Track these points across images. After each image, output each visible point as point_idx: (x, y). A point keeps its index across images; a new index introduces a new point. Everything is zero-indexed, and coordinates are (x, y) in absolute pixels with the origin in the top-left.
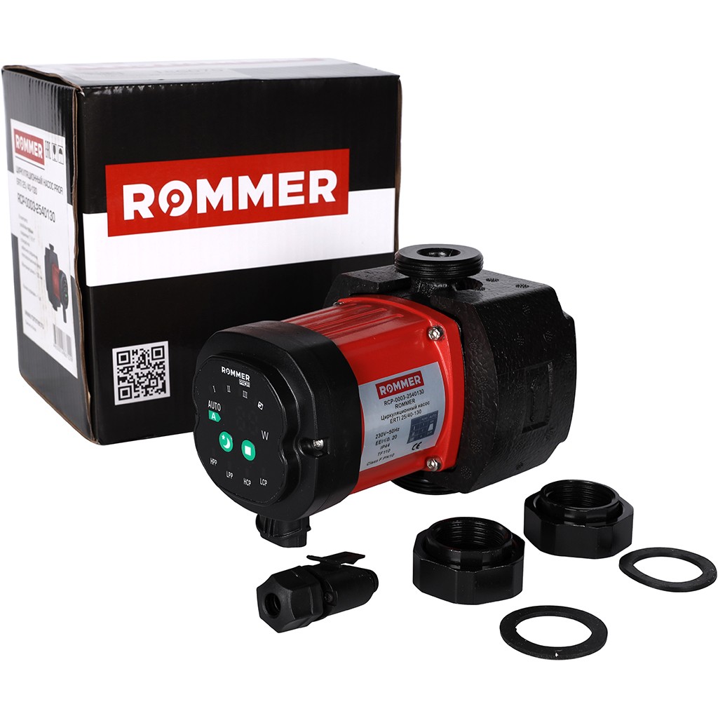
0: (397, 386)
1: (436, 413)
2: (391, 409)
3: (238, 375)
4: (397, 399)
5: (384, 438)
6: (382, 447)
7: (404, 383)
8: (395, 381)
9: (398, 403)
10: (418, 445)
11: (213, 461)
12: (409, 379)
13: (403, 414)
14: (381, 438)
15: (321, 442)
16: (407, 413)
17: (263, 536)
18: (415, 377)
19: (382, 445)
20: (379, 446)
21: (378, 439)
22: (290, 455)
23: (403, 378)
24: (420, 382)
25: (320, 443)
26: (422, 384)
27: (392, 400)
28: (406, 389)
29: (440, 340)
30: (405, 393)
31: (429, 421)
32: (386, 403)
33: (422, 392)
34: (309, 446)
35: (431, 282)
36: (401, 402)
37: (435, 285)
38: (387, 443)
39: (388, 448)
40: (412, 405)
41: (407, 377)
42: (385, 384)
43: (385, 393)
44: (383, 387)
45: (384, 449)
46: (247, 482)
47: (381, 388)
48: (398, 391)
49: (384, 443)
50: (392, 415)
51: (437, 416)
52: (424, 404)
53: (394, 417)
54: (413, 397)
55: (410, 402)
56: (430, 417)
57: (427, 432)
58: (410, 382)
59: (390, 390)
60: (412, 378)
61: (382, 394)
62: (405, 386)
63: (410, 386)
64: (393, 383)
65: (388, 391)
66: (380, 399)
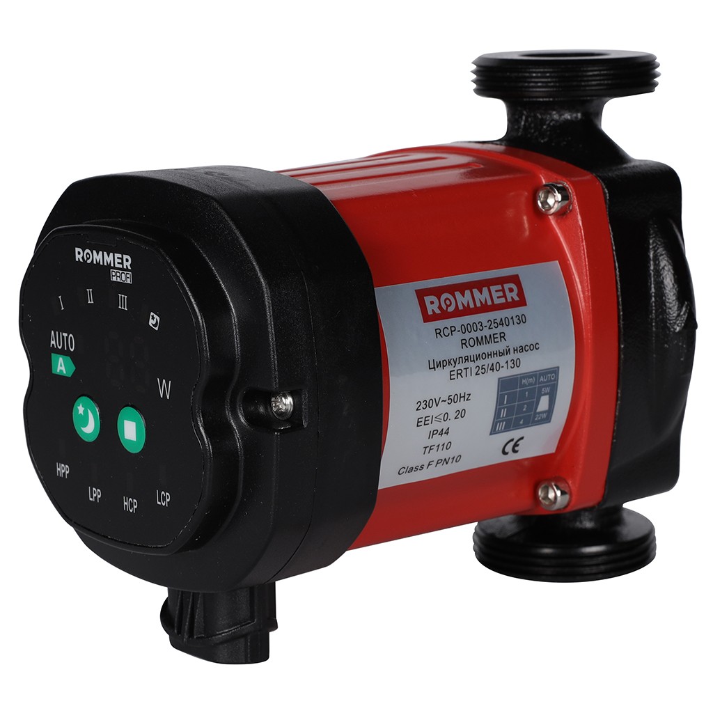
0: (464, 299)
1: (555, 371)
2: (451, 348)
3: (109, 259)
4: (465, 329)
5: (435, 411)
6: (432, 434)
7: (482, 297)
8: (462, 288)
9: (467, 336)
10: (516, 445)
11: (63, 469)
12: (493, 288)
13: (480, 363)
14: (428, 412)
15: (289, 401)
16: (489, 361)
18: (507, 286)
19: (431, 427)
20: (426, 430)
21: (423, 413)
22: (219, 430)
23: (479, 285)
24: (517, 298)
25: (286, 403)
26: (522, 302)
27: (453, 329)
28: (485, 308)
29: (562, 214)
30: (484, 318)
31: (540, 388)
32: (438, 333)
33: (522, 319)
34: (261, 410)
35: (548, 107)
36: (474, 335)
37: (556, 117)
38: (443, 425)
39: (444, 439)
40: (500, 346)
41: (489, 283)
42: (437, 292)
43: (438, 311)
44: (434, 298)
45: (437, 440)
46: (130, 504)
47: (428, 299)
48: (467, 311)
49: (437, 426)
50: (452, 362)
51: (557, 379)
52: (527, 348)
53: (458, 367)
54: (501, 329)
55: (494, 338)
56: (542, 379)
57: (535, 413)
58: (495, 295)
59: (448, 306)
60: (499, 287)
61: (430, 313)
62: (484, 303)
63: (495, 303)
64: (456, 293)
65: (444, 307)
66: (424, 322)
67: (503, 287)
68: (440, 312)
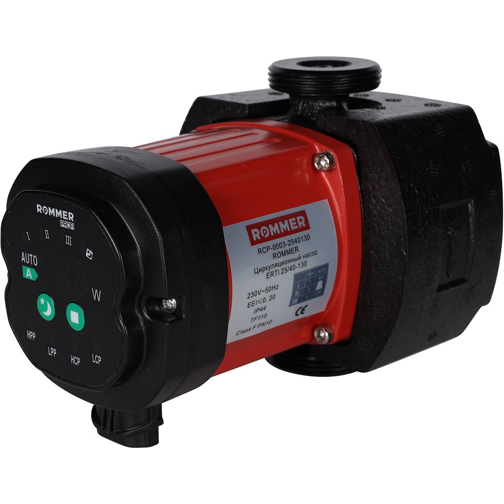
0: (274, 229)
1: (326, 266)
2: (267, 259)
3: (59, 213)
4: (275, 247)
5: (258, 298)
6: (256, 311)
7: (284, 226)
8: (272, 222)
9: (276, 251)
10: (303, 310)
11: (31, 335)
12: (291, 220)
13: (284, 266)
14: (254, 298)
15: (174, 301)
16: (289, 265)
17: (101, 433)
18: (298, 218)
19: (256, 307)
20: (253, 309)
21: (251, 300)
22: (131, 321)
23: (282, 219)
24: (304, 225)
25: (172, 303)
26: (307, 227)
27: (268, 248)
28: (287, 233)
29: (330, 170)
30: (285, 239)
31: (318, 277)
32: (260, 251)
33: (307, 238)
34: (157, 308)
35: (316, 99)
36: (280, 250)
37: (321, 104)
38: (263, 305)
39: (263, 312)
40: (295, 255)
41: (288, 217)
42: (258, 226)
43: (259, 238)
44: (256, 230)
45: (259, 313)
46: (75, 360)
47: (253, 231)
48: (277, 236)
49: (259, 306)
50: (268, 268)
51: (327, 271)
52: (311, 254)
53: (271, 270)
54: (295, 245)
55: (292, 251)
56: (319, 272)
57: (315, 291)
58: (292, 224)
59: (265, 234)
60: (294, 219)
61: (255, 239)
62: (285, 230)
63: (292, 229)
64: (269, 225)
65: (263, 235)
66: (252, 245)
67: (296, 219)
68: (260, 238)
